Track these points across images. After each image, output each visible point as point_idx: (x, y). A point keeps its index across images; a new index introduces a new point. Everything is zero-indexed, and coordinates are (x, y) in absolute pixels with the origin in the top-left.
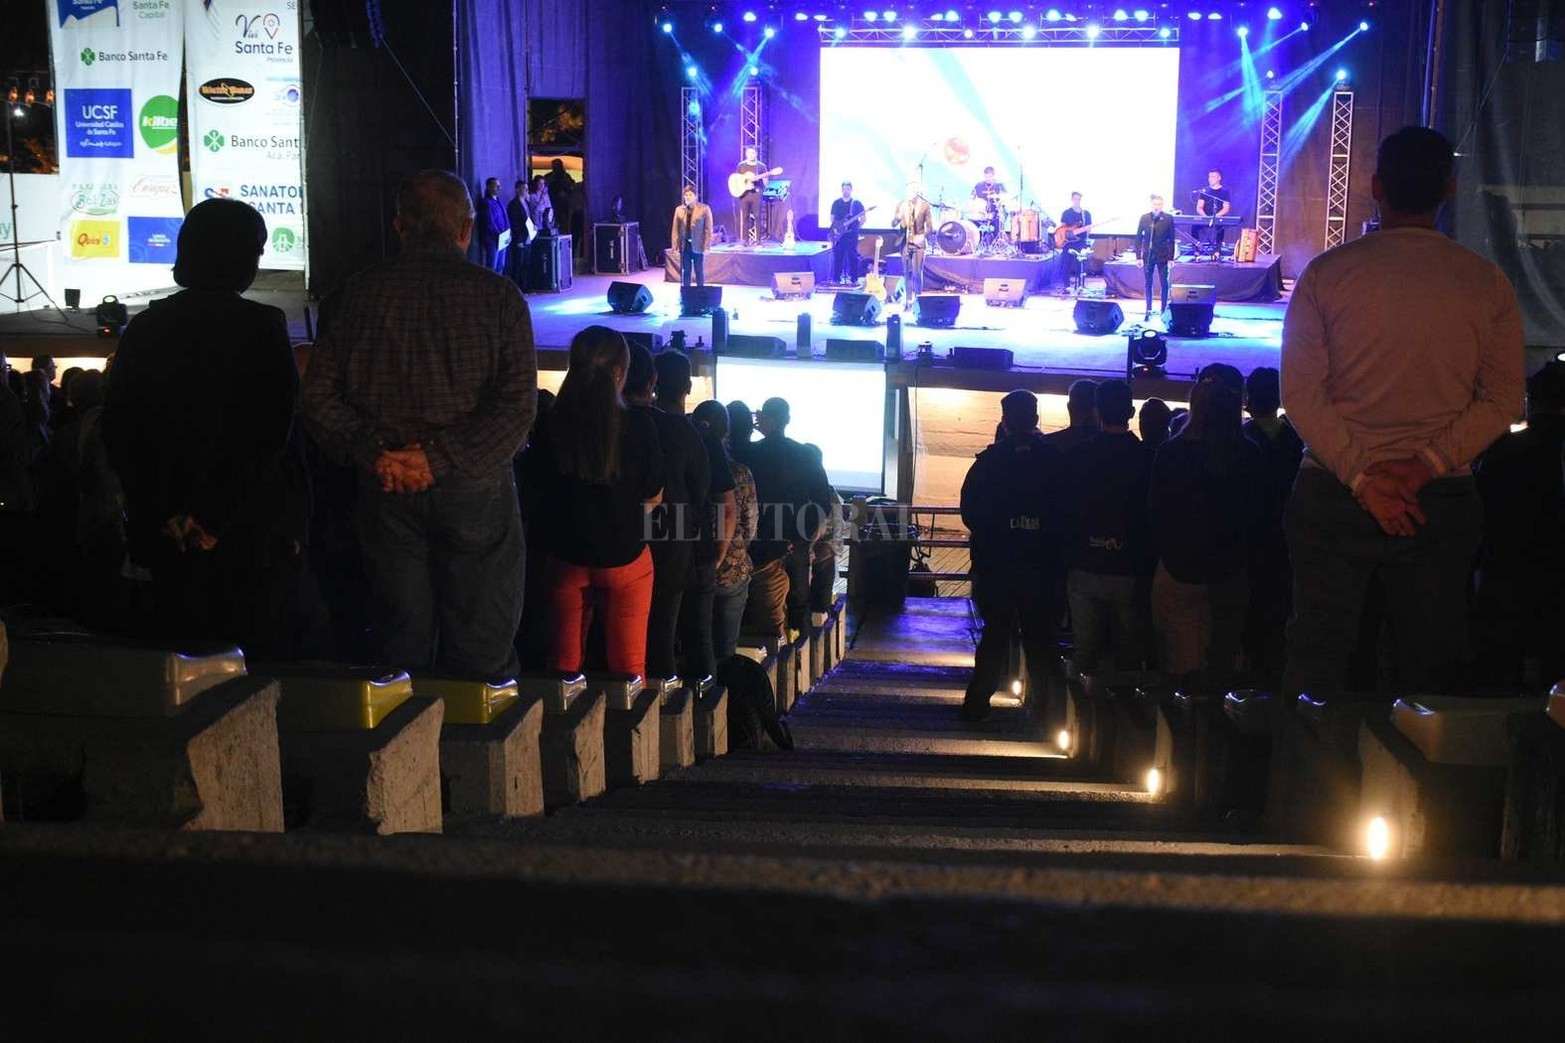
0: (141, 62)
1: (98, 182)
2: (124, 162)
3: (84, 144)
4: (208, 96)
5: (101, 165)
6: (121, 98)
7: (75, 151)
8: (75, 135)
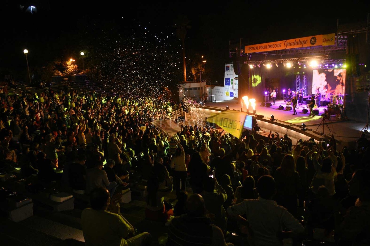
0: (231, 75)
1: (227, 88)
2: (229, 86)
3: (226, 84)
4: (235, 79)
5: (228, 86)
6: (229, 79)
7: (226, 85)
8: (226, 83)
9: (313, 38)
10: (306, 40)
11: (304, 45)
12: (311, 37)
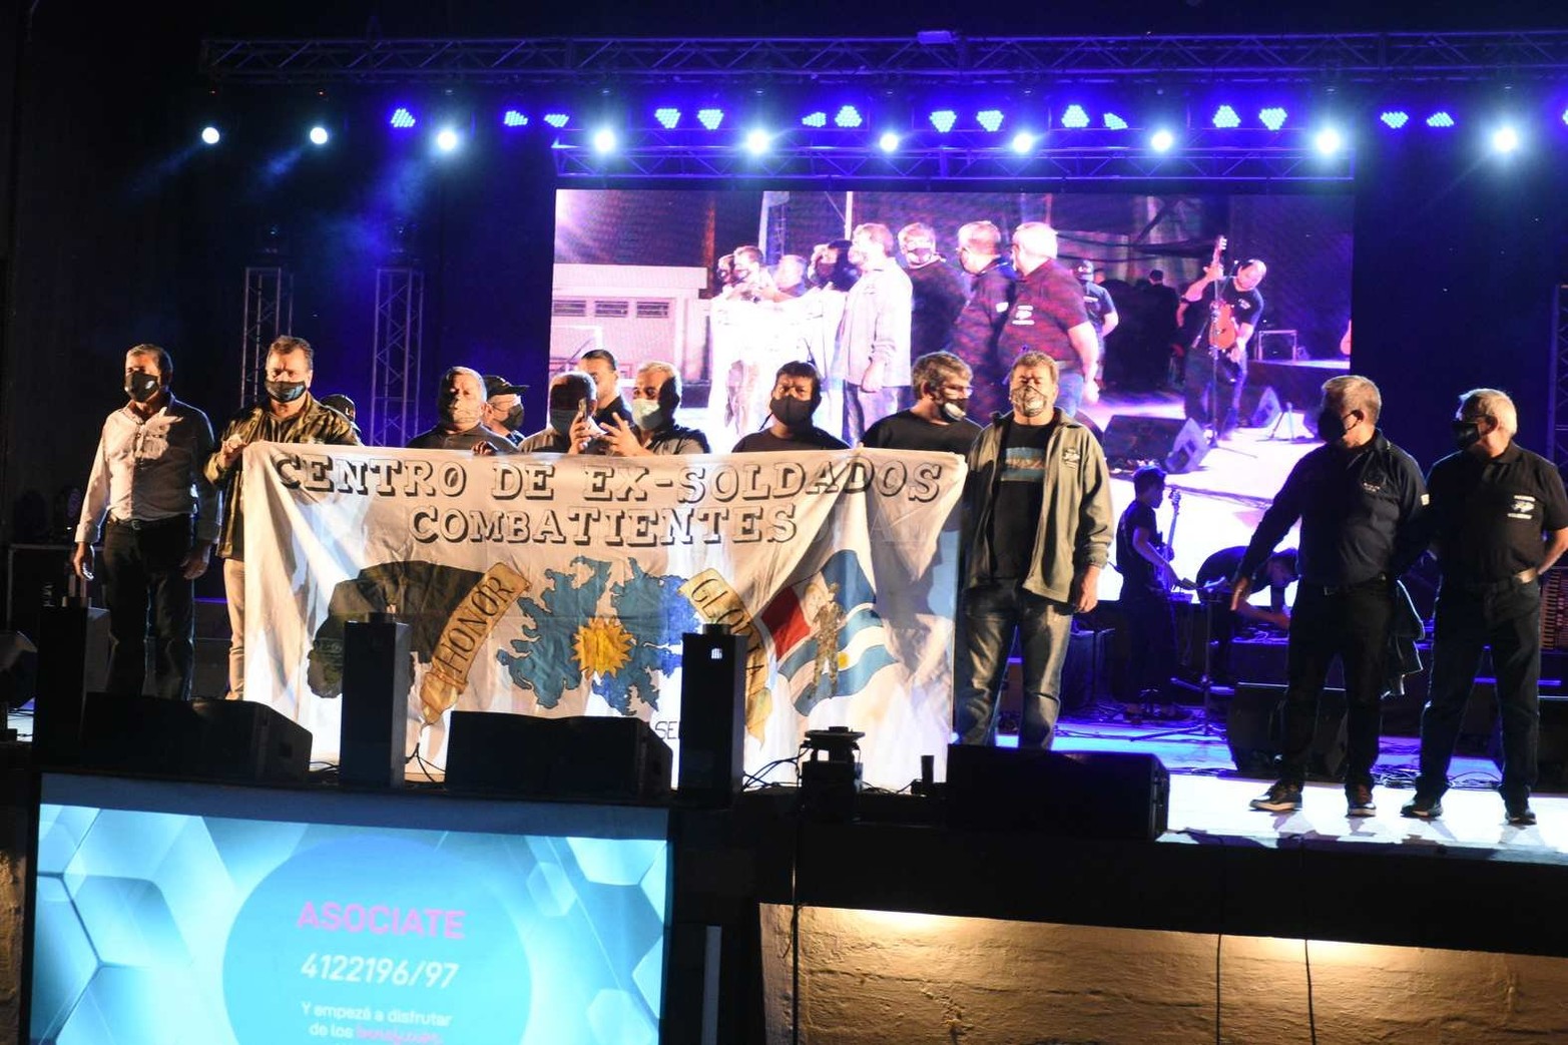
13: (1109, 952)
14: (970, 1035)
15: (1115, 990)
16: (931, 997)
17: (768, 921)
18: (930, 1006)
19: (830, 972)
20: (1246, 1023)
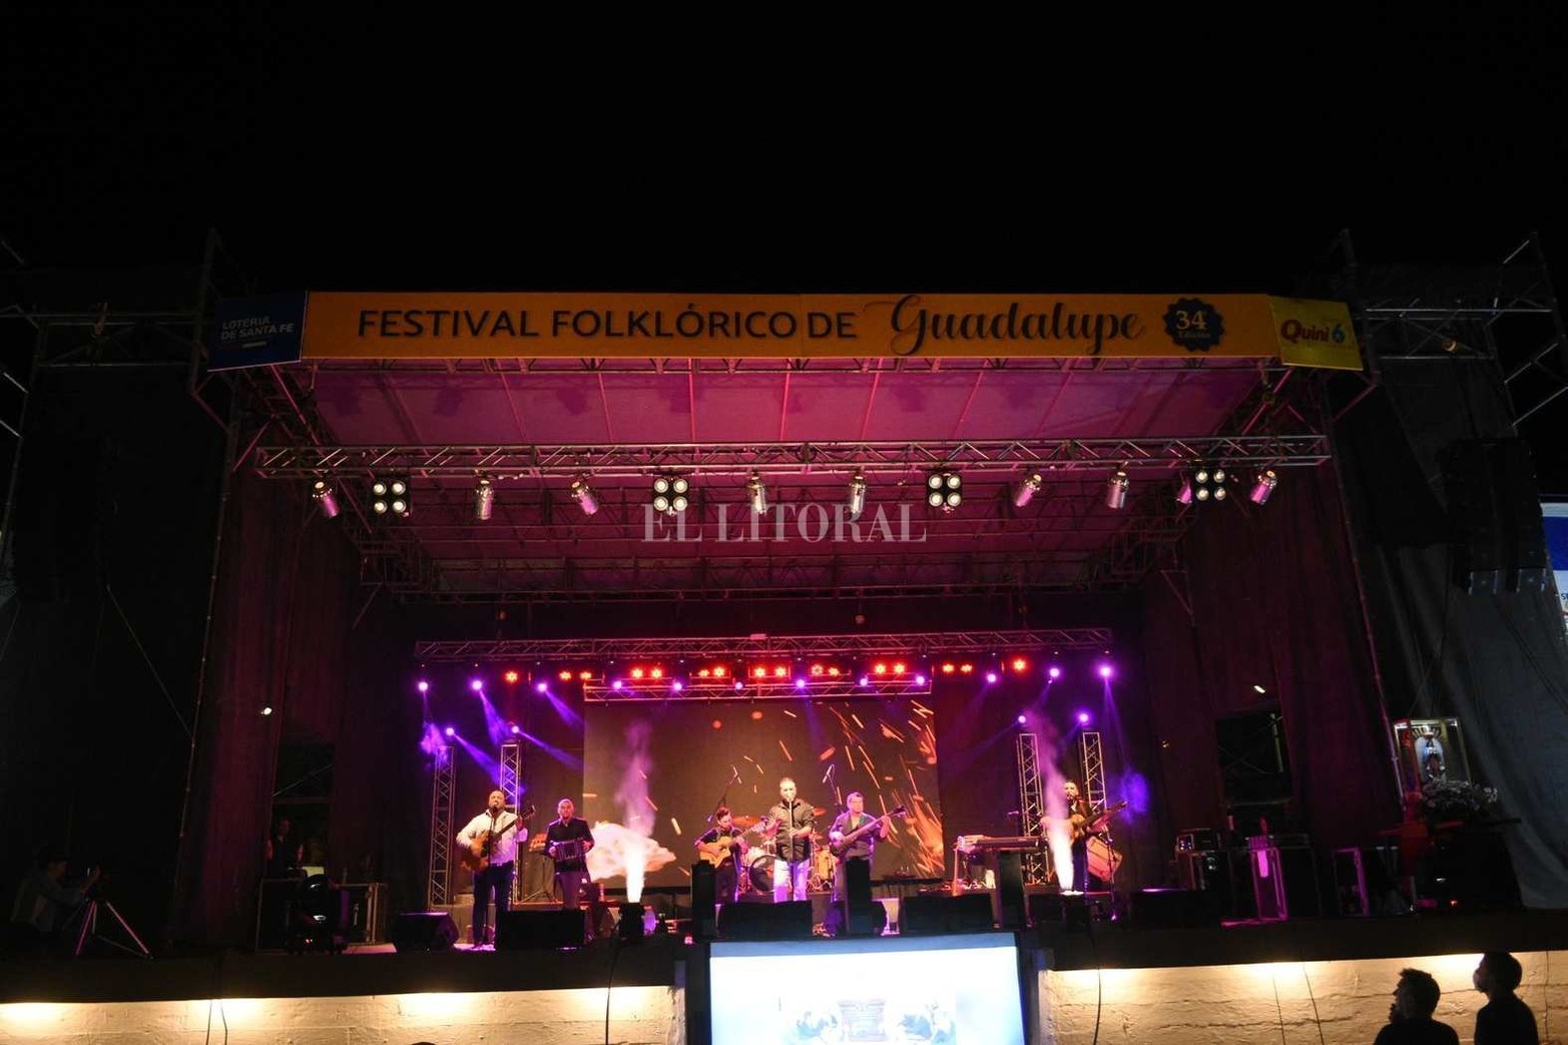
9: (1192, 307)
10: (1128, 317)
11: (1106, 343)
12: (1173, 299)
13: (1191, 982)
14: (1132, 1028)
15: (1196, 999)
16: (1114, 1012)
17: (1042, 983)
18: (1114, 1016)
19: (1069, 1005)
20: (1250, 1007)
